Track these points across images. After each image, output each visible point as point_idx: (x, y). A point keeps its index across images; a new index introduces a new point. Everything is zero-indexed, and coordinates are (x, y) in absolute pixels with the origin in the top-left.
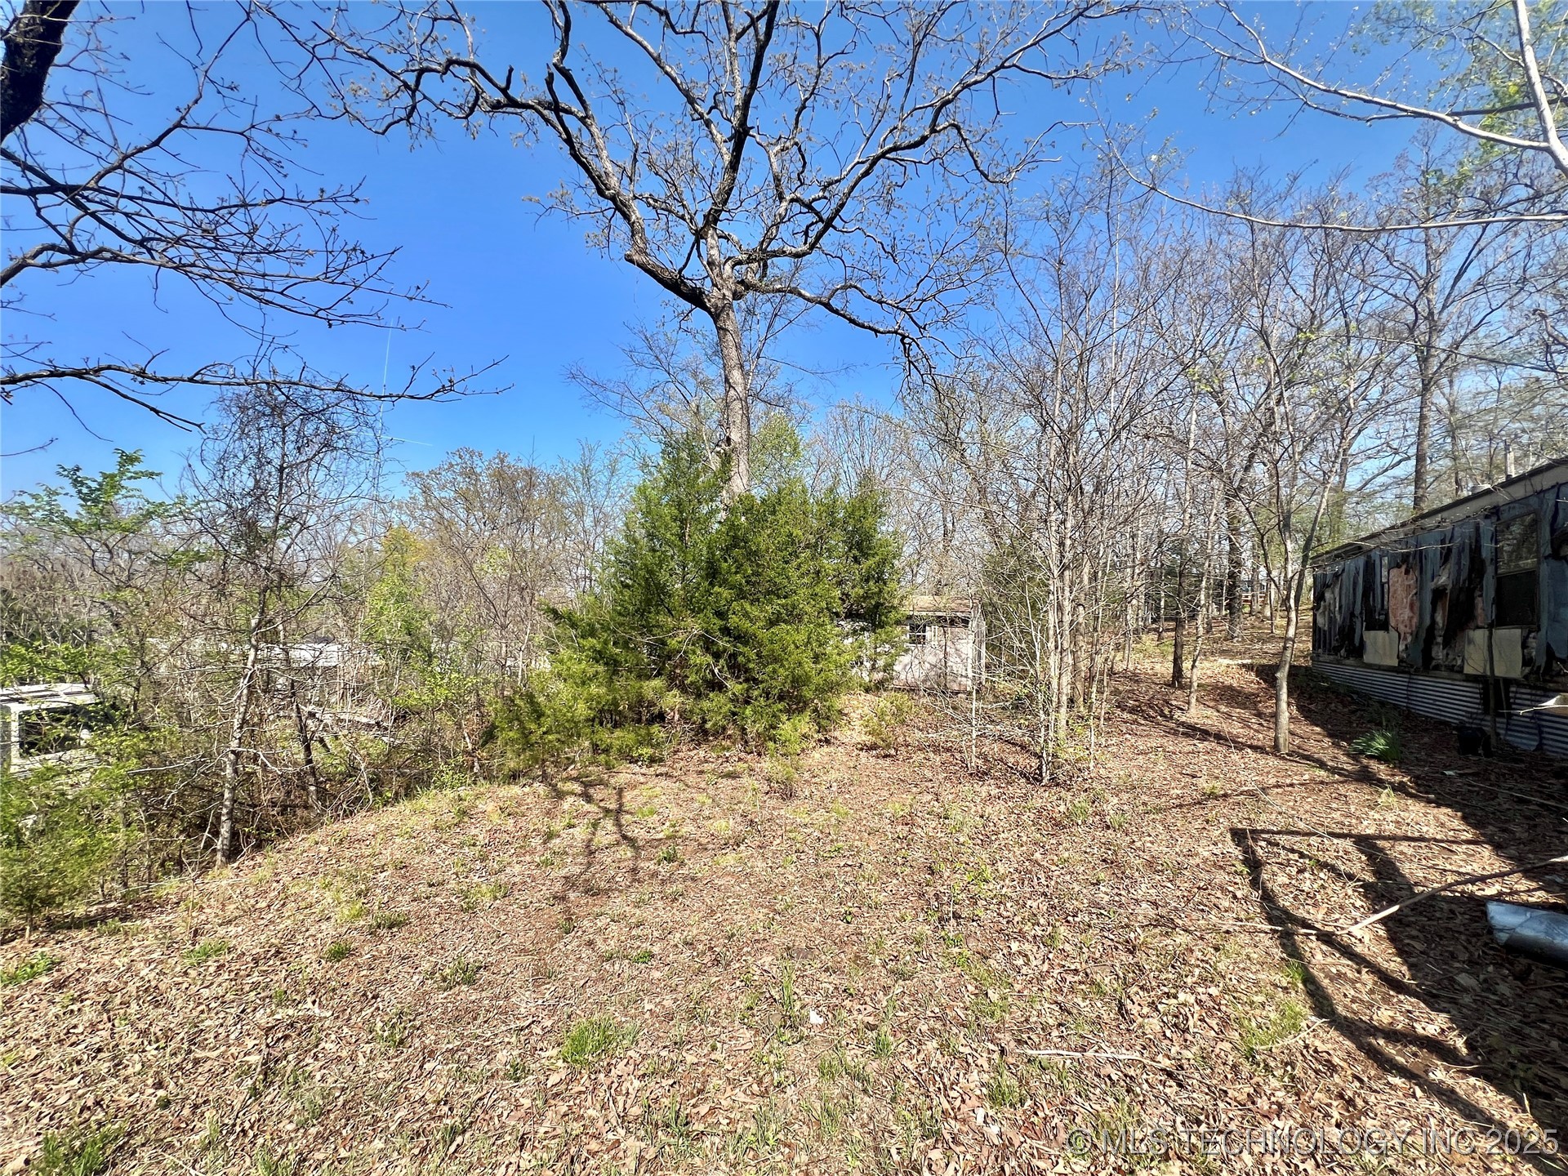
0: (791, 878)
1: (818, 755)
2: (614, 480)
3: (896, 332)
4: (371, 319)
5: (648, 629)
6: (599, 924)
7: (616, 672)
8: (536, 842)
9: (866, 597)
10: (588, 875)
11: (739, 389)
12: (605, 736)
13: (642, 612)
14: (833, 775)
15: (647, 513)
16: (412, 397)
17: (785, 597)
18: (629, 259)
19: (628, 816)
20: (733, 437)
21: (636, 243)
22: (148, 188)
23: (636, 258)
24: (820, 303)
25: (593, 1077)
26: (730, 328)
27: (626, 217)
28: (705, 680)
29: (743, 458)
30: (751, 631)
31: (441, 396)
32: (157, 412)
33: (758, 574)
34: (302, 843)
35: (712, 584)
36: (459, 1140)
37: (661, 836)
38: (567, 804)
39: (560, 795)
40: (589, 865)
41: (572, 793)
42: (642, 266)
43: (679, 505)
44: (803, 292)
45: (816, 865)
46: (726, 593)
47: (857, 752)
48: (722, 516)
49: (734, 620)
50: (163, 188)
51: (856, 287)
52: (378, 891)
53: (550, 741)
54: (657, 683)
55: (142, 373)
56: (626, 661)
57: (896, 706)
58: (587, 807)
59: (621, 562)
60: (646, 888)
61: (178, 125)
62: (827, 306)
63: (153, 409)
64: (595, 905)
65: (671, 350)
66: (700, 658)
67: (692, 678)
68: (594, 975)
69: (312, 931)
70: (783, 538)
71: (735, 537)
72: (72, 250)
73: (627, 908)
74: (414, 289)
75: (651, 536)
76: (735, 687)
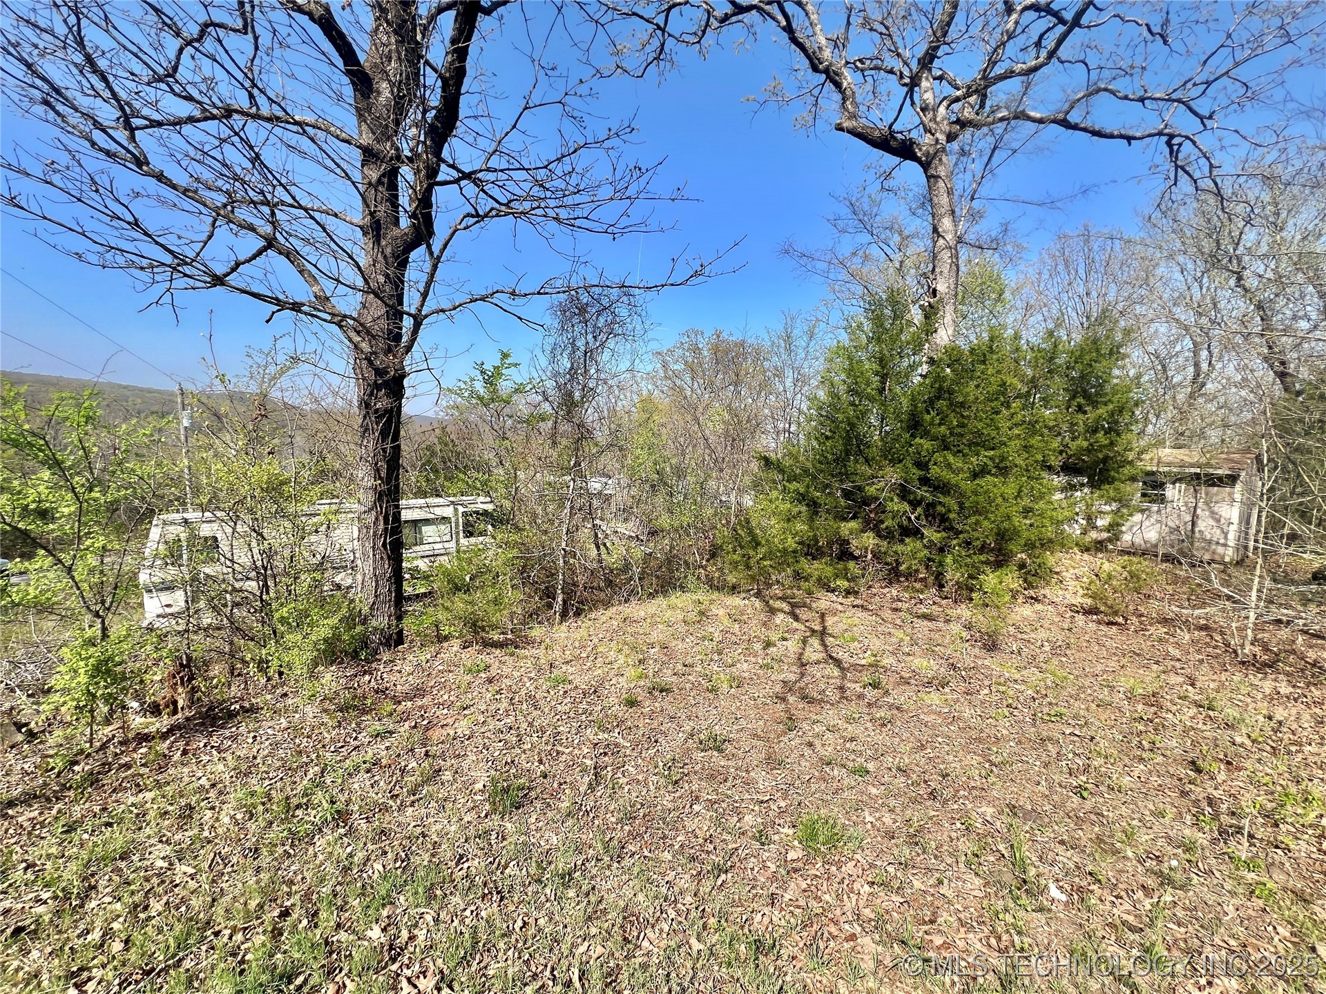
0: (1005, 732)
1: (1026, 611)
2: (812, 344)
3: (1160, 134)
4: (641, 227)
5: (845, 476)
6: (817, 730)
7: (816, 513)
8: (758, 647)
9: (1089, 451)
10: (802, 684)
11: (949, 237)
12: (805, 565)
13: (841, 460)
14: (1042, 634)
15: (850, 371)
16: (672, 285)
17: (993, 449)
18: (840, 128)
19: (831, 639)
20: (939, 288)
21: (847, 110)
22: (512, 160)
23: (845, 125)
24: (1055, 121)
25: (827, 867)
26: (942, 174)
27: (838, 85)
28: (901, 526)
29: (949, 309)
30: (953, 482)
31: (694, 281)
32: (521, 319)
33: (962, 425)
34: (602, 615)
35: (913, 436)
36: (723, 877)
37: (863, 662)
38: (779, 618)
39: (773, 611)
40: (802, 675)
41: (782, 611)
42: (852, 132)
43: (882, 361)
44: (1032, 114)
45: (1034, 725)
46: (927, 444)
47: (1070, 614)
48: (924, 369)
49: (934, 471)
50: (519, 159)
51: (1106, 90)
52: (651, 662)
53: (765, 566)
54: (853, 525)
55: (513, 293)
56: (826, 504)
57: (1129, 572)
58: (795, 624)
59: (822, 416)
60: (853, 706)
61: (526, 108)
62: (1065, 124)
63: (519, 318)
64: (810, 711)
65: (875, 210)
66: (897, 505)
67: (887, 523)
68: (816, 774)
69: (613, 682)
70: (994, 388)
71: (940, 389)
72: (478, 215)
73: (840, 722)
74: (676, 191)
75: (850, 391)
76: (932, 534)
